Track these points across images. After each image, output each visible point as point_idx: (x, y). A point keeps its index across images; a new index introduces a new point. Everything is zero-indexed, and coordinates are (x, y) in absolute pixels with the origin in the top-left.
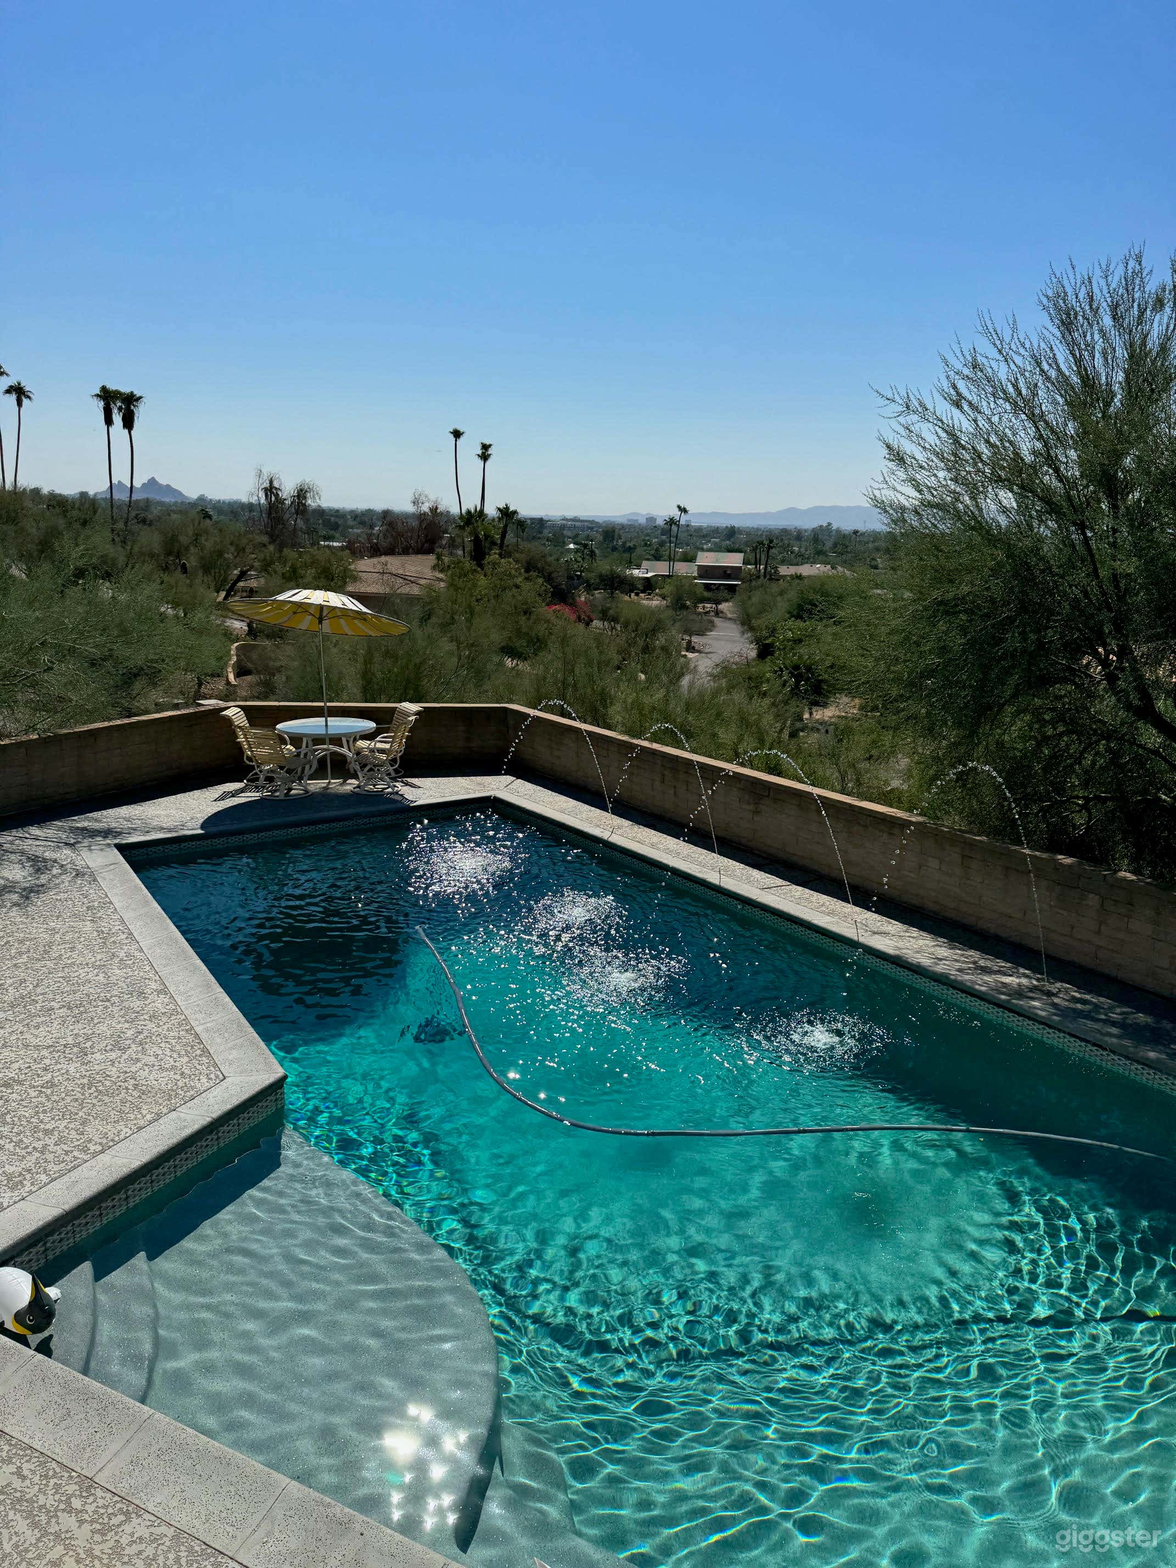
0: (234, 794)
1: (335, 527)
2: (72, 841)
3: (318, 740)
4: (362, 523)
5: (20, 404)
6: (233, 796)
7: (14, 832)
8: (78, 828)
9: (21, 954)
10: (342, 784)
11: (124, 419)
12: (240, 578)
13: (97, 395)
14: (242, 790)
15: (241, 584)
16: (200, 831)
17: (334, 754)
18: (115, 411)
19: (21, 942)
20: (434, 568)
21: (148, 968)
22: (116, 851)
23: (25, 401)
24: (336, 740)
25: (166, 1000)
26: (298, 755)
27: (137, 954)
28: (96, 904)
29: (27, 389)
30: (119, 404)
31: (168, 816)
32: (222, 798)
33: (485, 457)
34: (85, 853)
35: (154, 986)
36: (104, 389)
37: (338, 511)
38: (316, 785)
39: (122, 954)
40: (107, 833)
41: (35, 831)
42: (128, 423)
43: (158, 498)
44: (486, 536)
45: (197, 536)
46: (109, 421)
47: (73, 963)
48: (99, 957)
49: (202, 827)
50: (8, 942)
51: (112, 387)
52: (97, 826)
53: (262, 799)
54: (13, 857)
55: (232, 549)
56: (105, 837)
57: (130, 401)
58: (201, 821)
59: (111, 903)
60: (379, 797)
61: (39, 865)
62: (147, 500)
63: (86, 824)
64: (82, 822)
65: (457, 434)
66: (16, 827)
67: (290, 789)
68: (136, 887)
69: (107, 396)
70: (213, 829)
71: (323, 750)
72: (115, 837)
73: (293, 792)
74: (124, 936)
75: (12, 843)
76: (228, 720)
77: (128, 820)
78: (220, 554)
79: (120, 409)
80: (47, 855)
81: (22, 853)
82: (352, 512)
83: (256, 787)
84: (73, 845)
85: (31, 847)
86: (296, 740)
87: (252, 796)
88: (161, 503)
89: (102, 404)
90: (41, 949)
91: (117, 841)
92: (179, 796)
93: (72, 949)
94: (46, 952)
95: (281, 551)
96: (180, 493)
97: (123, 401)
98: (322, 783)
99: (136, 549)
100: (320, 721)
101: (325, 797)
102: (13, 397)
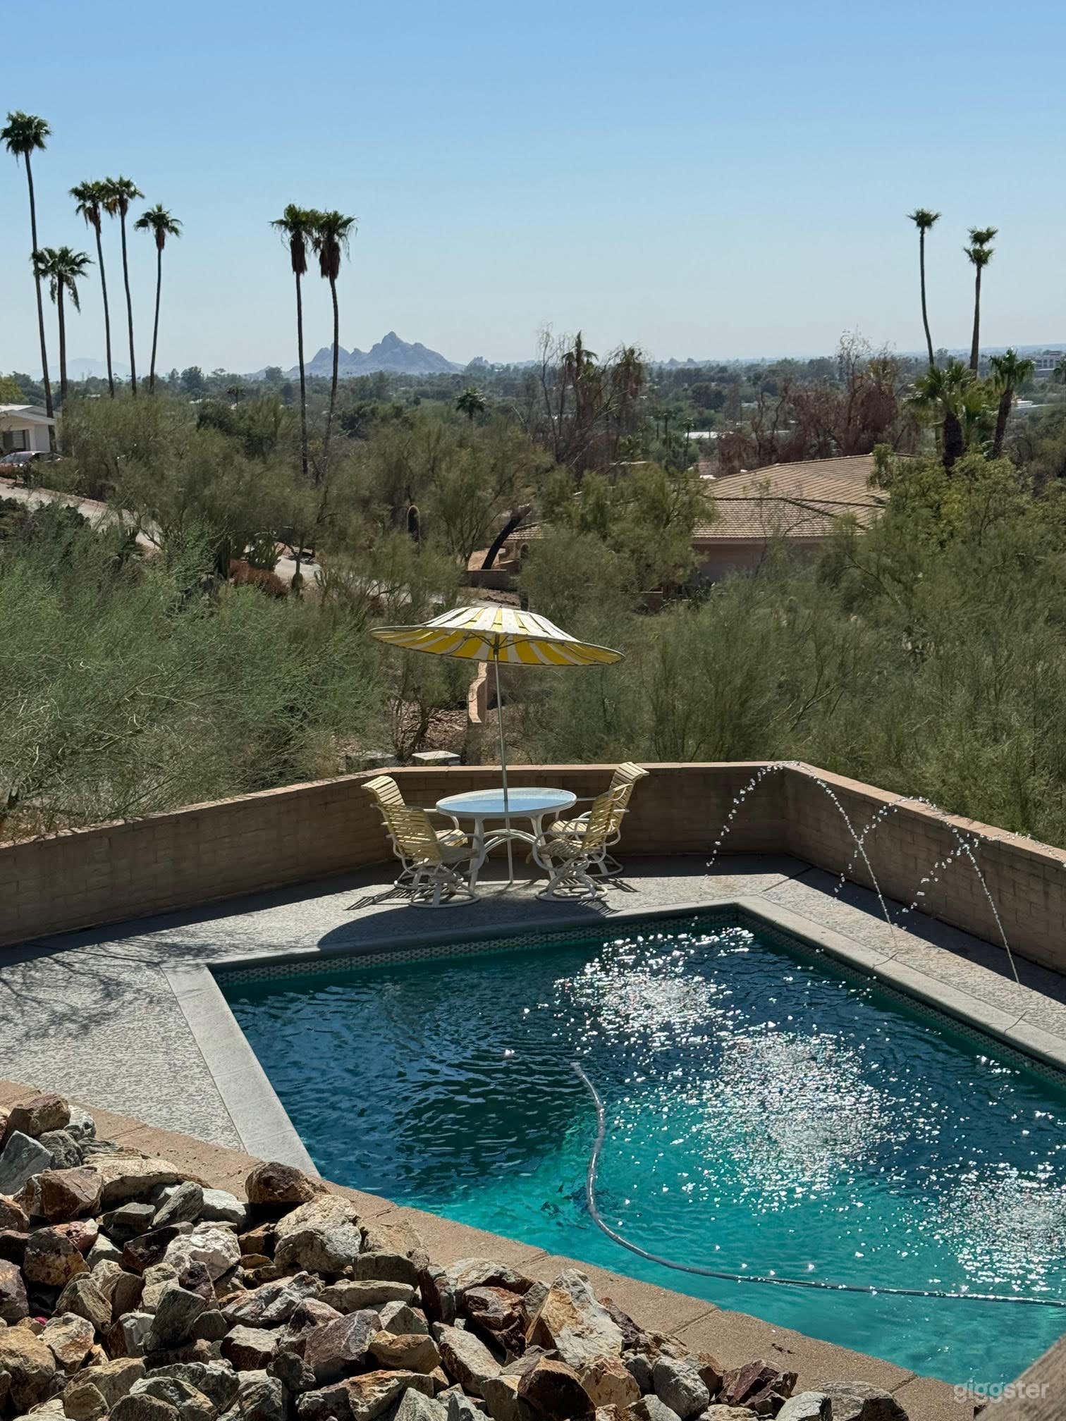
0: (375, 901)
1: (716, 400)
2: (156, 960)
3: (492, 822)
4: (771, 389)
5: (160, 243)
6: (374, 903)
7: (88, 948)
8: (166, 944)
9: (80, 1086)
10: (526, 887)
11: (322, 260)
12: (509, 529)
13: (281, 222)
14: (388, 895)
15: (514, 536)
16: (316, 949)
17: (517, 842)
18: (309, 246)
19: (83, 1074)
20: (871, 481)
21: (217, 1104)
22: (207, 972)
23: (169, 237)
24: (522, 822)
25: (230, 1137)
26: (470, 844)
27: (209, 1089)
28: (173, 1034)
29: (171, 216)
30: (316, 234)
31: (282, 929)
32: (359, 906)
33: (980, 259)
34: (171, 977)
35: (220, 1122)
36: (291, 211)
37: (723, 369)
38: (488, 888)
39: (192, 1089)
40: (199, 951)
41: (114, 947)
42: (330, 267)
43: (400, 370)
44: (970, 416)
45: (434, 463)
46: (299, 265)
47: (136, 1097)
48: (165, 1091)
49: (320, 944)
50: (68, 1074)
51: (304, 206)
52: (188, 941)
53: (412, 908)
54: (84, 979)
55: (493, 480)
56: (196, 956)
57: (333, 226)
58: (320, 937)
59: (190, 1033)
60: (572, 905)
61: (111, 989)
62: (381, 377)
63: (177, 940)
64: (172, 936)
65: (924, 220)
66: (91, 943)
67: (452, 894)
68: (223, 1014)
69: (296, 222)
70: (335, 947)
71: (498, 837)
72: (208, 956)
73: (456, 897)
74: (197, 1070)
75: (83, 962)
76: (372, 796)
77: (230, 934)
78: (471, 490)
79: (317, 243)
80: (126, 977)
81: (96, 975)
82: (751, 368)
83: (409, 891)
84: (157, 964)
85: (106, 967)
86: (467, 822)
87: (401, 902)
88: (406, 380)
89: (288, 236)
90: (103, 1082)
91: (210, 960)
92: (304, 903)
93: (138, 1082)
94: (108, 1085)
95: (579, 476)
96: (440, 359)
97: (321, 229)
98: (498, 885)
99: (334, 492)
100: (498, 793)
101: (499, 904)
102: (151, 231)
